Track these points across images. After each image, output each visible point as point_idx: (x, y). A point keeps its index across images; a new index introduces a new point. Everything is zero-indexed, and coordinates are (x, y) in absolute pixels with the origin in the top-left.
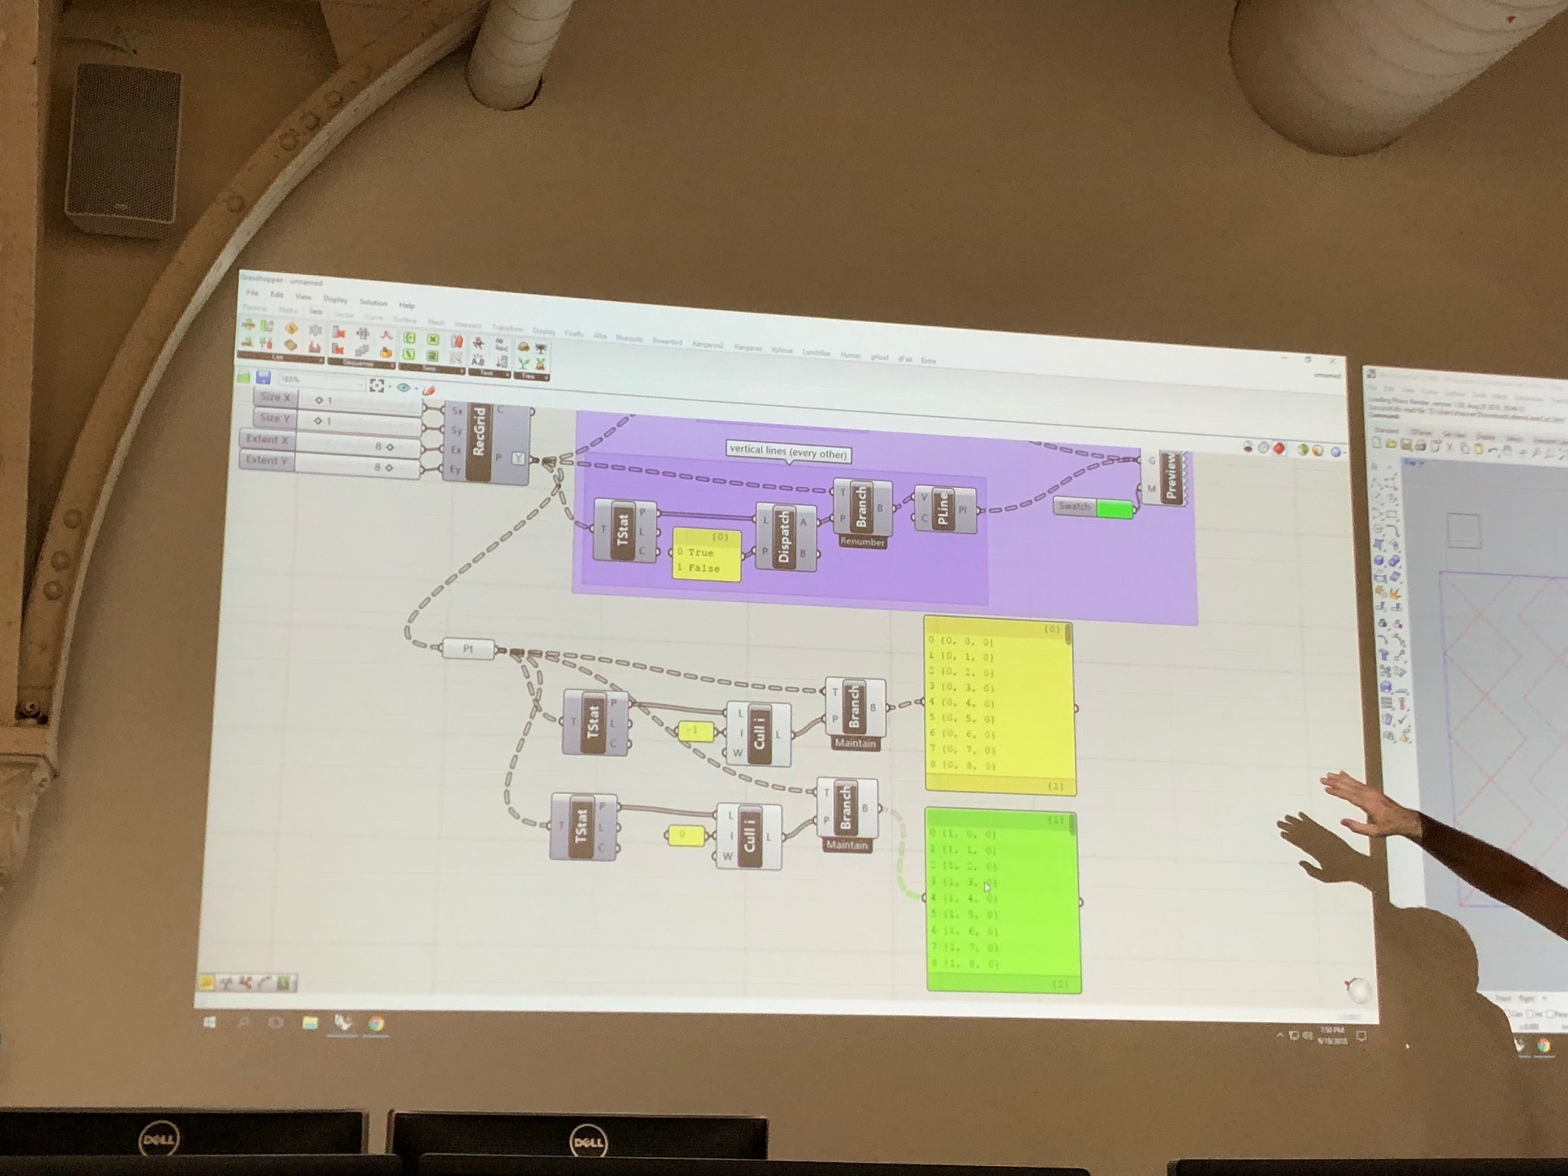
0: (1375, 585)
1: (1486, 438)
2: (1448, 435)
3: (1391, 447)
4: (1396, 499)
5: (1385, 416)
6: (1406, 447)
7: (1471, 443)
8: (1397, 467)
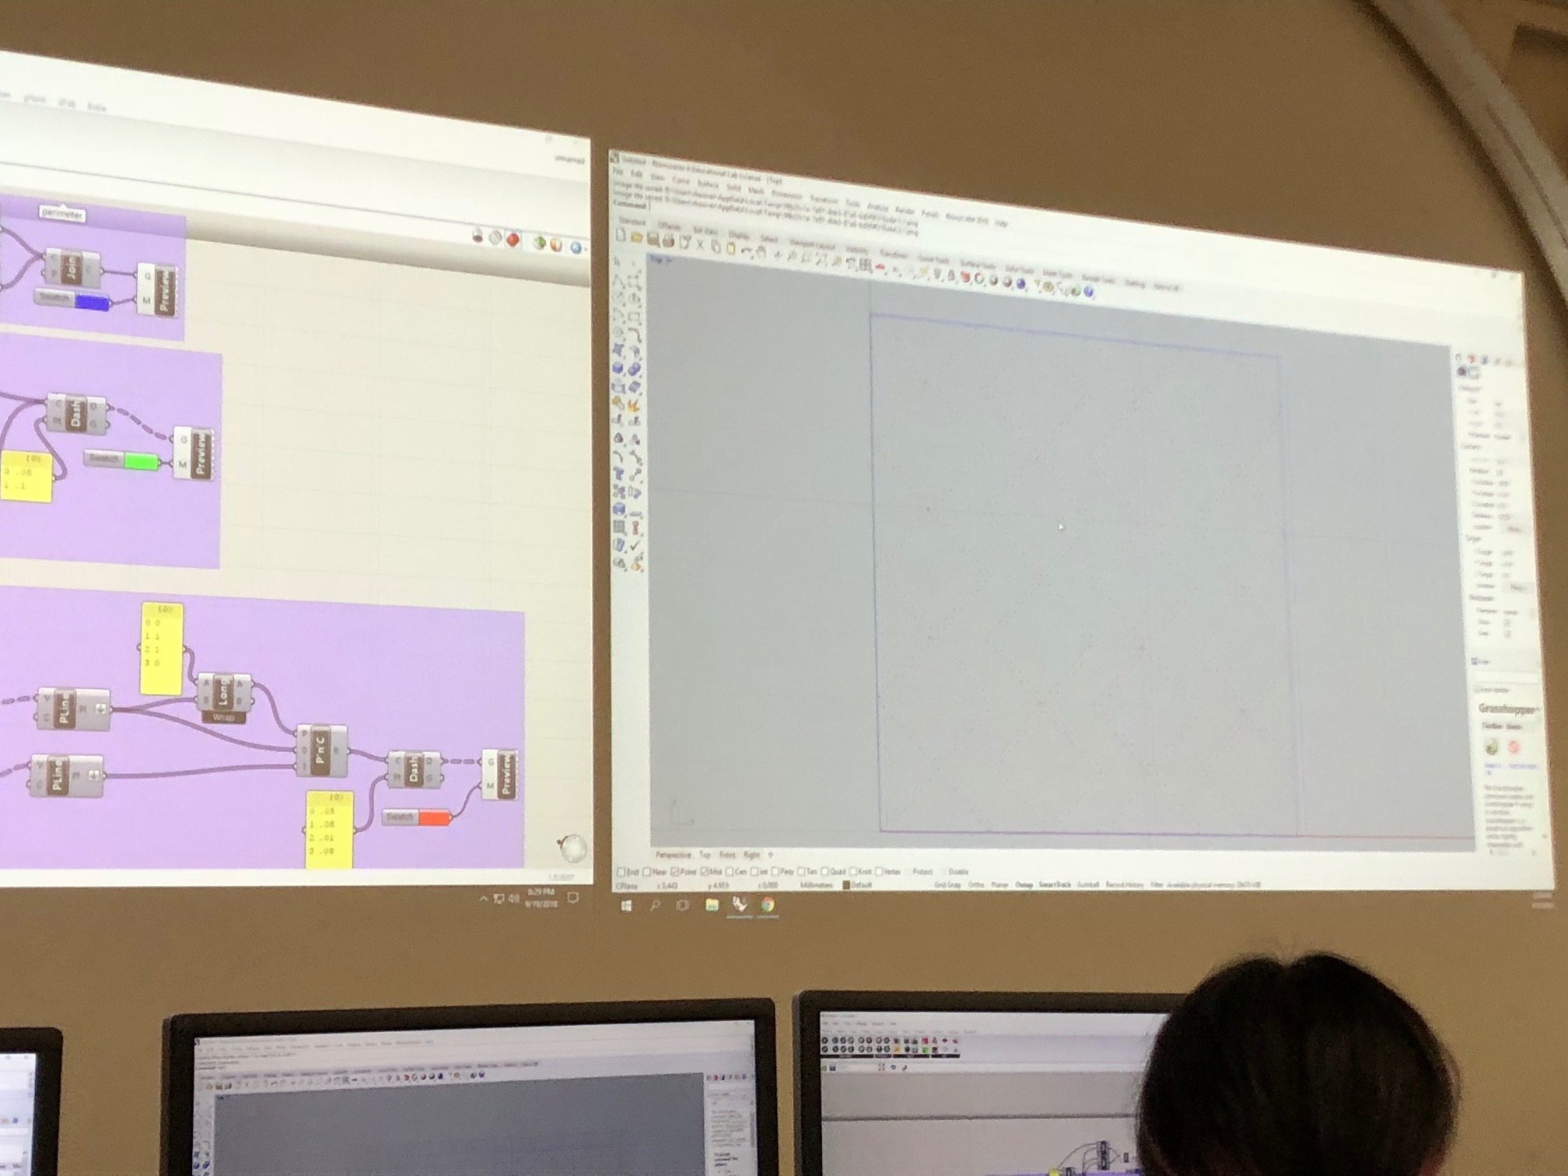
0: (612, 395)
1: (740, 236)
2: (698, 230)
3: (636, 241)
4: (639, 300)
5: (630, 205)
6: (653, 241)
7: (724, 241)
8: (642, 264)
